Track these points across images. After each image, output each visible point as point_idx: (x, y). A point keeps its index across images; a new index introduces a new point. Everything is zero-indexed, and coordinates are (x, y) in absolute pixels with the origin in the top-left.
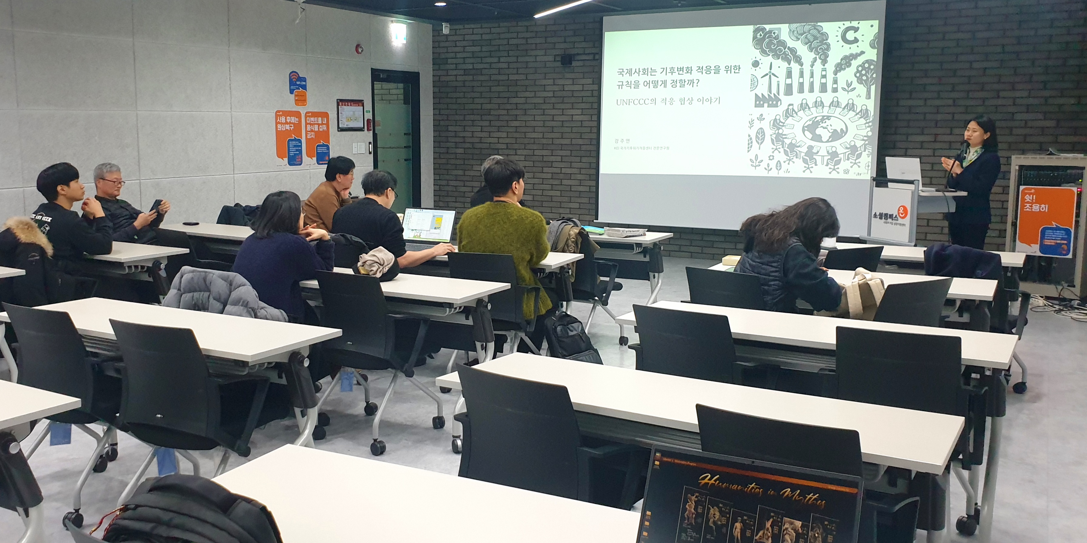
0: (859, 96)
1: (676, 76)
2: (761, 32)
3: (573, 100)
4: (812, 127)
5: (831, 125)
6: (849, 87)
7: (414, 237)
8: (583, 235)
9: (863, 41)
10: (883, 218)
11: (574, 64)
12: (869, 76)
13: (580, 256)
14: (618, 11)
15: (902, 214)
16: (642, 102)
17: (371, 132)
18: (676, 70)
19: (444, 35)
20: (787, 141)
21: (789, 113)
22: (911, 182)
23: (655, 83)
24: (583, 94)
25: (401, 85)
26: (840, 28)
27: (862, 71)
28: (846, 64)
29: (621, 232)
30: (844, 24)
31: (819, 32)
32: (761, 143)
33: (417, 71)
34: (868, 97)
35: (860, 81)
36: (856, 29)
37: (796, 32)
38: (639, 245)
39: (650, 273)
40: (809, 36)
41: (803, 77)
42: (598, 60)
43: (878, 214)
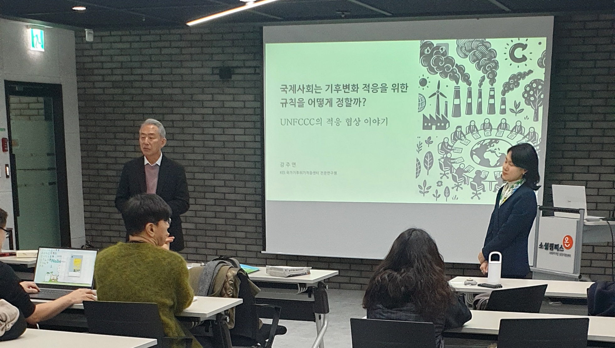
0: (527, 118)
1: (342, 94)
2: (428, 48)
3: (233, 118)
4: (479, 151)
5: (499, 149)
6: (517, 109)
7: (51, 280)
8: (242, 276)
9: (531, 59)
10: (549, 248)
11: (234, 77)
12: (537, 97)
13: (238, 301)
14: (278, 20)
15: (567, 244)
16: (307, 122)
17: (8, 153)
18: (341, 87)
19: (88, 43)
20: (456, 166)
21: (456, 136)
22: (576, 211)
23: (321, 102)
24: (245, 111)
25: (41, 99)
26: (508, 45)
27: (530, 91)
28: (514, 84)
29: (284, 271)
30: (512, 41)
31: (487, 48)
32: (430, 168)
33: (58, 83)
34: (536, 119)
35: (528, 102)
36: (524, 47)
37: (464, 49)
38: (303, 285)
39: (316, 314)
40: (477, 53)
41: (471, 97)
42: (259, 74)
43: (544, 244)
